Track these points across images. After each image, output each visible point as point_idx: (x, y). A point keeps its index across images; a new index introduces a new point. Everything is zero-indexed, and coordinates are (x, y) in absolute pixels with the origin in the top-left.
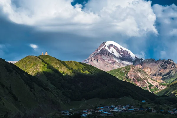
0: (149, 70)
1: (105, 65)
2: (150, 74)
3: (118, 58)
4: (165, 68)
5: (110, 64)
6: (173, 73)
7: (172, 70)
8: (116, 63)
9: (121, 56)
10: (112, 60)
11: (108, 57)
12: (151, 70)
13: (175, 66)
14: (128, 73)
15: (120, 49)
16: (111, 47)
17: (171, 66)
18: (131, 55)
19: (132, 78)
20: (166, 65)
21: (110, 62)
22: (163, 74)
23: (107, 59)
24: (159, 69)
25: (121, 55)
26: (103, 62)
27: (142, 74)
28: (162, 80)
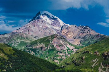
0: (72, 34)
1: (40, 31)
2: (72, 36)
4: (84, 33)
5: (44, 29)
6: (87, 37)
7: (87, 35)
8: (48, 28)
9: (52, 23)
10: (45, 26)
11: (42, 24)
12: (73, 34)
13: (90, 31)
14: (53, 41)
15: (52, 17)
16: (45, 16)
17: (87, 31)
18: (60, 21)
19: (56, 44)
20: (84, 30)
22: (81, 37)
23: (42, 25)
24: (79, 33)
25: (52, 21)
26: (38, 28)
27: (62, 41)
28: (79, 43)
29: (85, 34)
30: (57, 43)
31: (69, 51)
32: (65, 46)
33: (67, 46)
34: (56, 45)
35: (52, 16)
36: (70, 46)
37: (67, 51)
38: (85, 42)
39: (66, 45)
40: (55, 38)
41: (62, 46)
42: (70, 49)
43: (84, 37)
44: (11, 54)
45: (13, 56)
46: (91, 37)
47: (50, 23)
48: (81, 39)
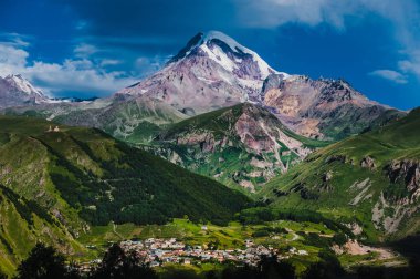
0: (296, 102)
1: (198, 91)
2: (297, 110)
3: (228, 72)
4: (331, 100)
5: (210, 87)
6: (342, 113)
7: (340, 107)
8: (223, 85)
9: (237, 67)
10: (215, 76)
11: (207, 70)
12: (300, 103)
13: (350, 96)
14: (237, 124)
15: (235, 51)
16: (215, 47)
17: (342, 95)
18: (259, 64)
19: (245, 133)
20: (333, 93)
21: (211, 82)
22: (324, 113)
23: (204, 74)
24: (316, 100)
25: (237, 63)
26: (195, 84)
27: (266, 124)
28: (318, 130)
29: (334, 105)
30: (250, 130)
31: (284, 153)
32: (273, 139)
33: (281, 140)
34: (247, 136)
35: (236, 48)
36: (289, 139)
37: (281, 154)
38: (336, 128)
39: (277, 136)
40: (245, 116)
41: (265, 138)
42: (287, 149)
43: (332, 114)
44: (112, 161)
45: (117, 165)
46: (352, 114)
47: (231, 69)
48: (323, 118)
